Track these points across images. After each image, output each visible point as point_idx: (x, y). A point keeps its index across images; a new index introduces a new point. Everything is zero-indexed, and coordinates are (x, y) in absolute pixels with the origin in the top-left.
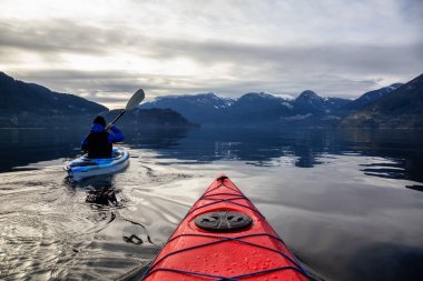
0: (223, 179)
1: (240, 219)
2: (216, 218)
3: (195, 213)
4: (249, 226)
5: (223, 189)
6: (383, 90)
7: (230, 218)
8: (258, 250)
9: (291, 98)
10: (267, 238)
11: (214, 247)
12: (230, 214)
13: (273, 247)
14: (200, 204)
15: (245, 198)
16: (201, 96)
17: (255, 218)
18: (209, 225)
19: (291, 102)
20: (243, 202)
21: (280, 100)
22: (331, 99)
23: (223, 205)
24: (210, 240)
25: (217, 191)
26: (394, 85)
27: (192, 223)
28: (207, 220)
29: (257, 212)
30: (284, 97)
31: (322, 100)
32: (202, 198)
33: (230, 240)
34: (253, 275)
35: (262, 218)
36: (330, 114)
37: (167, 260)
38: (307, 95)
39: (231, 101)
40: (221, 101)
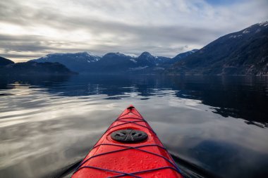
0: (131, 109)
1: (140, 135)
2: (124, 134)
3: (111, 130)
4: (145, 139)
5: (130, 115)
6: (188, 52)
7: (133, 134)
8: (150, 155)
9: (136, 56)
10: (156, 147)
11: (121, 153)
12: (133, 131)
13: (159, 154)
14: (115, 124)
15: (145, 121)
16: (78, 55)
17: (149, 134)
18: (120, 138)
19: (136, 59)
20: (143, 124)
21: (129, 57)
22: (159, 57)
23: (130, 125)
24: (120, 148)
25: (127, 116)
26: (194, 50)
27: (109, 136)
28: (119, 135)
29: (151, 131)
30: (132, 55)
31: (154, 57)
32: (117, 120)
33: (132, 148)
34: (145, 172)
35: (154, 134)
36: (158, 66)
37: (90, 160)
38: (145, 55)
39: (99, 57)
40: (92, 58)
